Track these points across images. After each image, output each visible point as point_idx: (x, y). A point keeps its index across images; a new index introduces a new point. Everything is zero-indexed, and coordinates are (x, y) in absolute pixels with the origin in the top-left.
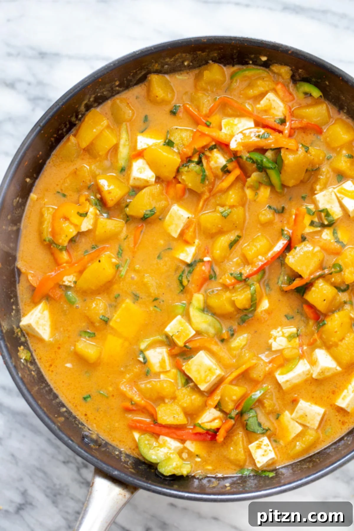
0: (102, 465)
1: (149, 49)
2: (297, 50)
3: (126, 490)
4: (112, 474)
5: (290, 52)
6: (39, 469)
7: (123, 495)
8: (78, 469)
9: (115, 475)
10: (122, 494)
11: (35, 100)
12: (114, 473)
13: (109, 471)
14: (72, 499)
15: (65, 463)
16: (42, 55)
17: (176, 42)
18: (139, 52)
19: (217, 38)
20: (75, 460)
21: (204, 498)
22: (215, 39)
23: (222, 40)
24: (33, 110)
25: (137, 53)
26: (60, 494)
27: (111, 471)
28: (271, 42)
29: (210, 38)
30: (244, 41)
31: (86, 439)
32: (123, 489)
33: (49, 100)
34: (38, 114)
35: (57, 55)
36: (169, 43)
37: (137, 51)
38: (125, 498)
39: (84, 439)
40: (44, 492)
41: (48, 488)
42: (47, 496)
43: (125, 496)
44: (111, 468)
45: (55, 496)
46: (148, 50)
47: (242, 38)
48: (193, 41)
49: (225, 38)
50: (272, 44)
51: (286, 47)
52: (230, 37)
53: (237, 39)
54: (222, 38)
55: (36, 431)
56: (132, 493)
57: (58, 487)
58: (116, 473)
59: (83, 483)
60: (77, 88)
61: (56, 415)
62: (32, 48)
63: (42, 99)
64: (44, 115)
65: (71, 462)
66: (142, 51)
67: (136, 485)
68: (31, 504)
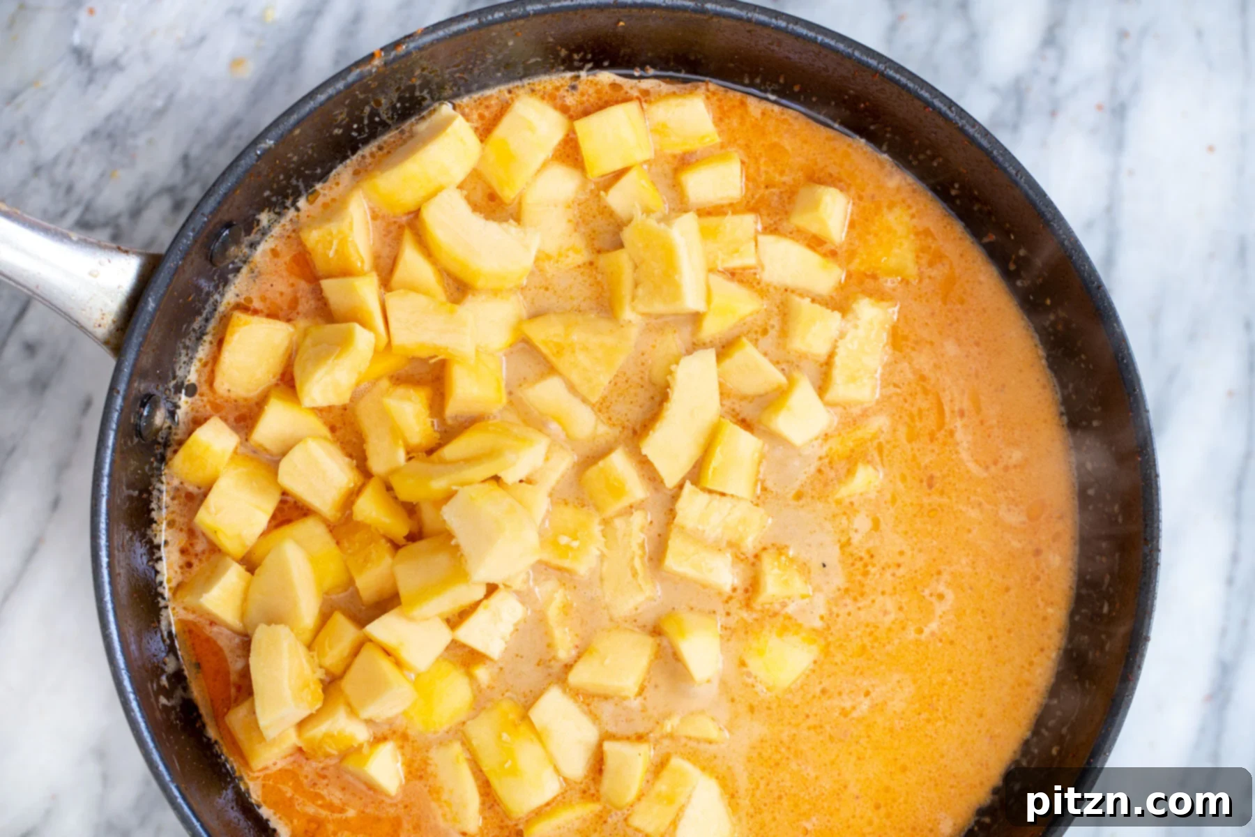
3: (113, 327)
4: (149, 296)
6: (170, 99)
7: (102, 322)
8: (170, 190)
9: (146, 303)
10: (103, 319)
11: (1017, 92)
13: (156, 288)
14: (102, 175)
15: (185, 160)
16: (1118, 111)
20: (193, 182)
24: (995, 90)
26: (114, 146)
32: (114, 322)
33: (1015, 128)
35: (1118, 144)
38: (95, 327)
40: (119, 112)
41: (128, 120)
42: (109, 118)
43: (100, 325)
45: (110, 136)
55: (259, 91)
56: (106, 343)
57: (130, 142)
58: (151, 305)
59: (138, 199)
62: (1136, 88)
63: (1020, 109)
65: (186, 174)
67: (125, 350)
68: (90, 81)
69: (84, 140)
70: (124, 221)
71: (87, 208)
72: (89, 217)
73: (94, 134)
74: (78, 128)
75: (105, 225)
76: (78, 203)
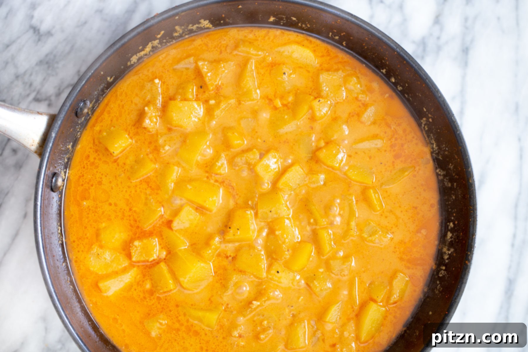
0: (59, 120)
1: (458, 129)
2: (470, 268)
3: (38, 145)
4: (52, 132)
5: (467, 262)
6: (72, 48)
7: (33, 144)
8: (71, 85)
9: (51, 134)
10: (33, 142)
11: (423, 43)
12: (52, 133)
13: (55, 128)
14: (44, 79)
16: (466, 51)
17: (467, 153)
18: (454, 120)
19: (474, 192)
21: (37, 221)
22: (473, 190)
23: (472, 197)
24: (414, 42)
25: (453, 118)
26: (49, 67)
27: (54, 130)
28: (475, 243)
29: (473, 185)
30: (474, 217)
31: (83, 104)
32: (38, 143)
33: (423, 58)
34: (409, 48)
35: (466, 64)
36: (465, 147)
37: (454, 117)
38: (30, 146)
39: (82, 102)
40: (51, 53)
41: (55, 56)
42: (47, 55)
43: (32, 145)
44: (57, 130)
45: (47, 63)
46: (456, 128)
47: (476, 215)
48: (469, 170)
49: (475, 200)
50: (473, 244)
51: (472, 259)
52: (476, 204)
53: (475, 211)
54: (474, 197)
56: (36, 152)
57: (56, 65)
58: (53, 135)
59: (60, 89)
60: (414, 63)
61: (103, 73)
62: (472, 41)
63: (424, 50)
64: (408, 54)
66: (455, 122)
67: (44, 155)
68: (39, 40)
69: (37, 64)
70: (53, 98)
71: (38, 92)
72: (39, 96)
73: (40, 63)
74: (34, 60)
75: (46, 100)
76: (34, 91)
